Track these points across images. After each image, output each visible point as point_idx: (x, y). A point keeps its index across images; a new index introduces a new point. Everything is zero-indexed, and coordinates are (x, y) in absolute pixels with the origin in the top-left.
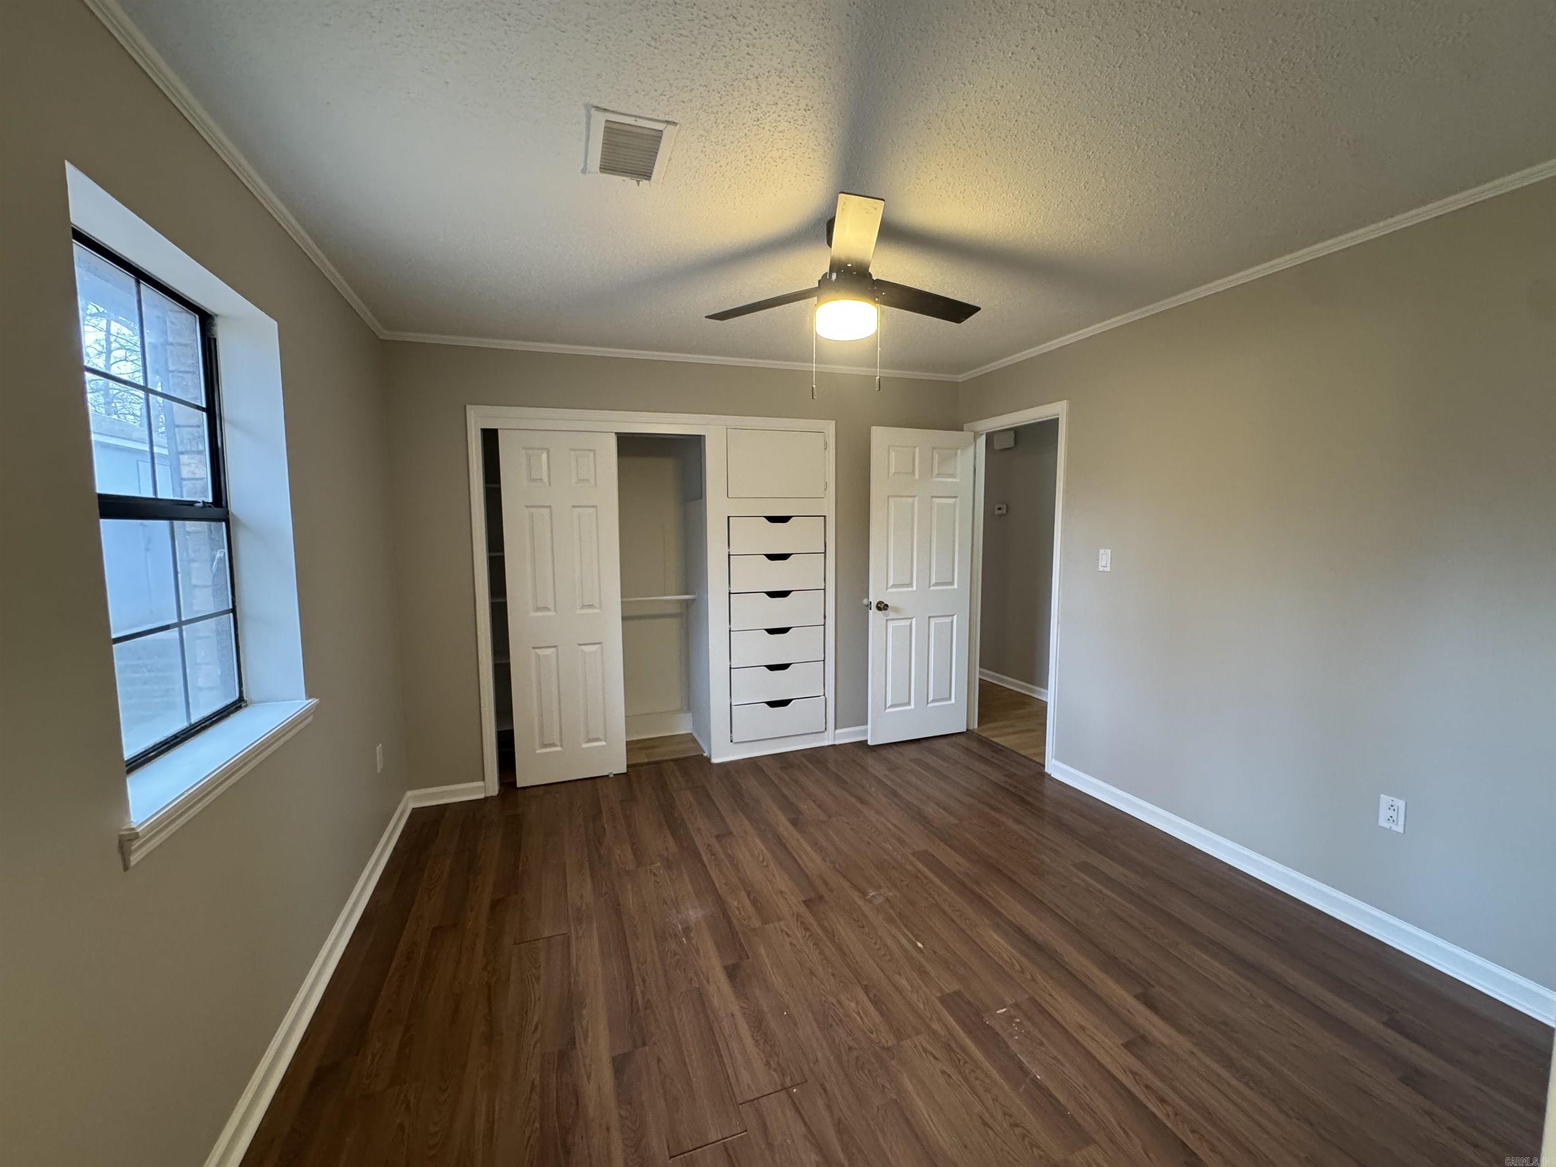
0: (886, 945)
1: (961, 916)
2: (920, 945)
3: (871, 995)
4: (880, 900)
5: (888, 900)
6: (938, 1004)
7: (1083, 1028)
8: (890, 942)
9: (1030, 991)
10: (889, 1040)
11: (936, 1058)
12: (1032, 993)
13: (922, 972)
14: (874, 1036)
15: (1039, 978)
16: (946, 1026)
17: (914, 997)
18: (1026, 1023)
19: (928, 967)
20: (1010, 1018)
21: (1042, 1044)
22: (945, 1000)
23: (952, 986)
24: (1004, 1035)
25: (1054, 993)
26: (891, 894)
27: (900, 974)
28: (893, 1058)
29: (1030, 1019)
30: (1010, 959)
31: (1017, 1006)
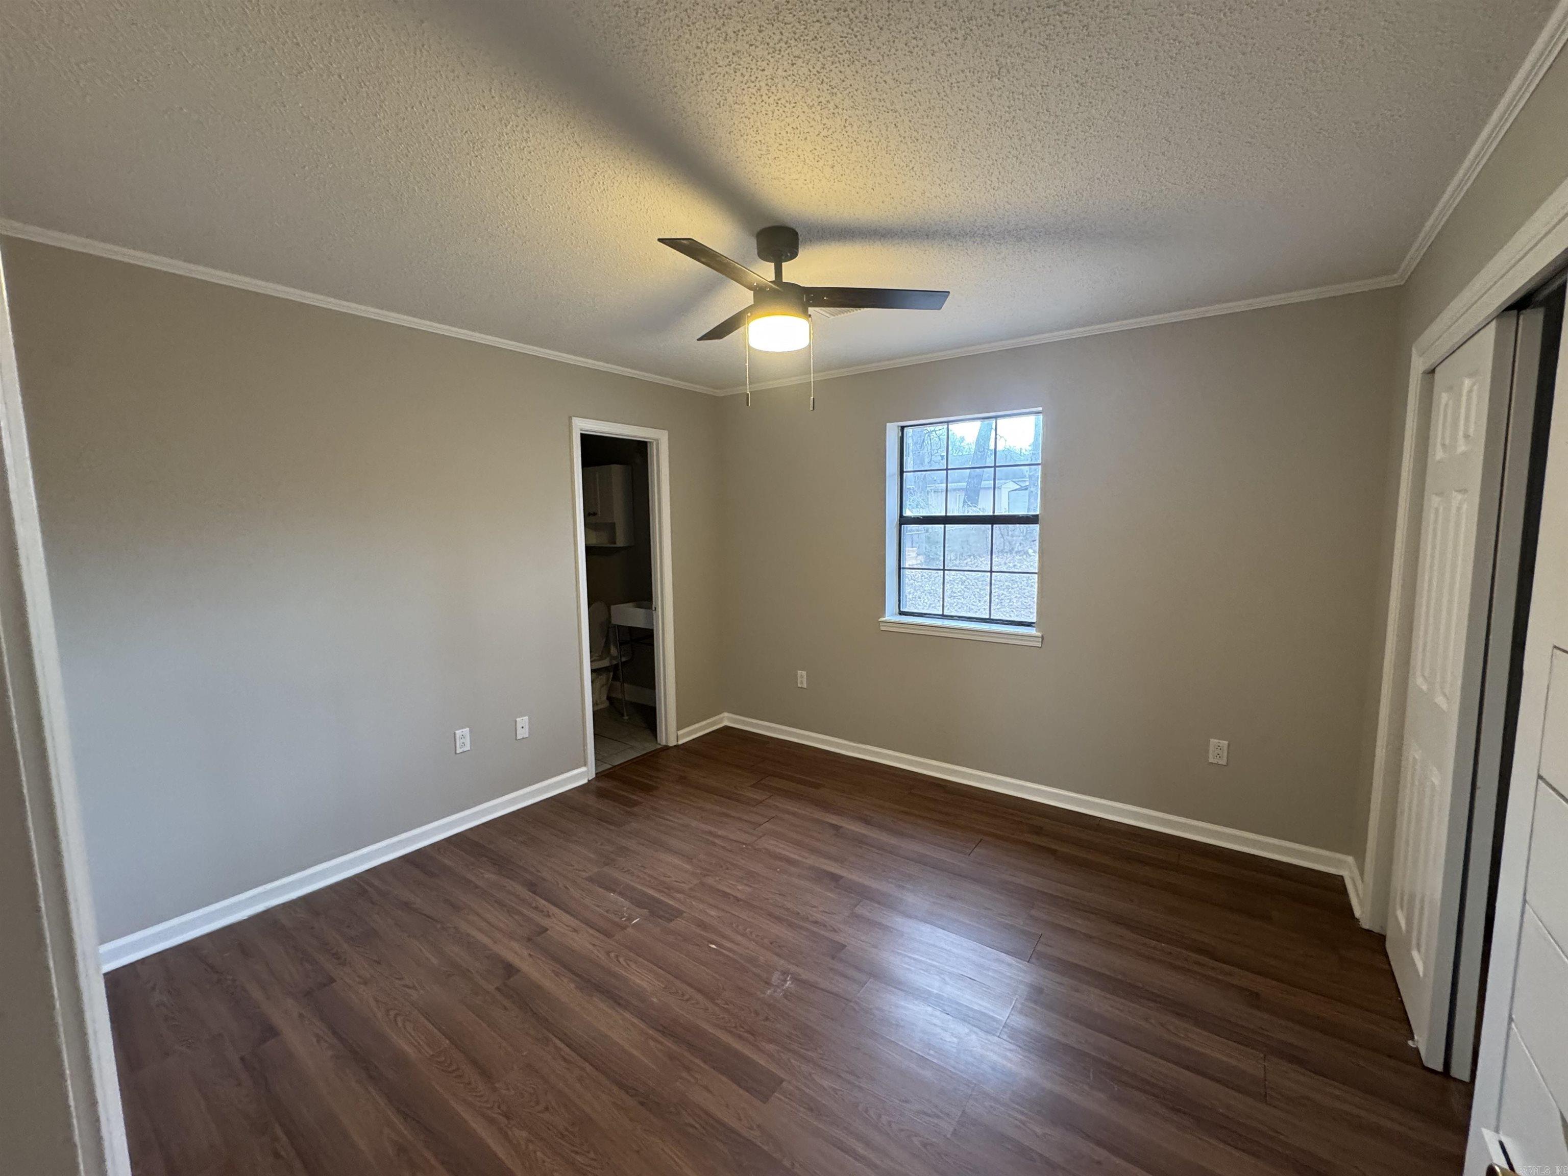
0: (743, 935)
1: (683, 995)
2: (713, 946)
3: (732, 898)
4: (776, 978)
5: (768, 983)
6: (682, 908)
7: (575, 931)
8: (739, 938)
9: (614, 943)
10: (710, 881)
11: (677, 882)
12: (611, 942)
13: (702, 925)
14: (717, 878)
15: (603, 957)
16: (674, 898)
17: (701, 906)
18: (617, 919)
19: (698, 931)
20: (630, 919)
21: (607, 912)
22: (679, 913)
23: (679, 924)
24: (633, 907)
25: (591, 947)
26: (769, 992)
27: (719, 917)
28: (701, 873)
29: (614, 923)
30: (628, 965)
31: (624, 928)
